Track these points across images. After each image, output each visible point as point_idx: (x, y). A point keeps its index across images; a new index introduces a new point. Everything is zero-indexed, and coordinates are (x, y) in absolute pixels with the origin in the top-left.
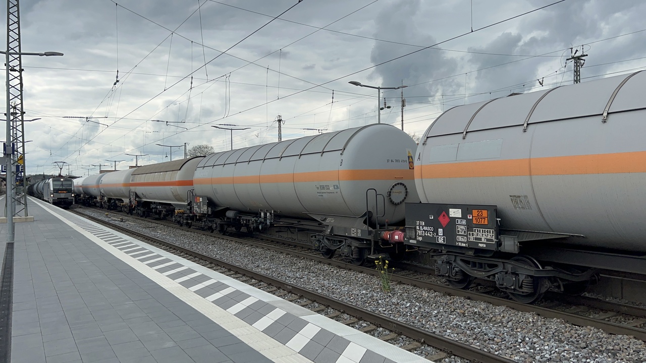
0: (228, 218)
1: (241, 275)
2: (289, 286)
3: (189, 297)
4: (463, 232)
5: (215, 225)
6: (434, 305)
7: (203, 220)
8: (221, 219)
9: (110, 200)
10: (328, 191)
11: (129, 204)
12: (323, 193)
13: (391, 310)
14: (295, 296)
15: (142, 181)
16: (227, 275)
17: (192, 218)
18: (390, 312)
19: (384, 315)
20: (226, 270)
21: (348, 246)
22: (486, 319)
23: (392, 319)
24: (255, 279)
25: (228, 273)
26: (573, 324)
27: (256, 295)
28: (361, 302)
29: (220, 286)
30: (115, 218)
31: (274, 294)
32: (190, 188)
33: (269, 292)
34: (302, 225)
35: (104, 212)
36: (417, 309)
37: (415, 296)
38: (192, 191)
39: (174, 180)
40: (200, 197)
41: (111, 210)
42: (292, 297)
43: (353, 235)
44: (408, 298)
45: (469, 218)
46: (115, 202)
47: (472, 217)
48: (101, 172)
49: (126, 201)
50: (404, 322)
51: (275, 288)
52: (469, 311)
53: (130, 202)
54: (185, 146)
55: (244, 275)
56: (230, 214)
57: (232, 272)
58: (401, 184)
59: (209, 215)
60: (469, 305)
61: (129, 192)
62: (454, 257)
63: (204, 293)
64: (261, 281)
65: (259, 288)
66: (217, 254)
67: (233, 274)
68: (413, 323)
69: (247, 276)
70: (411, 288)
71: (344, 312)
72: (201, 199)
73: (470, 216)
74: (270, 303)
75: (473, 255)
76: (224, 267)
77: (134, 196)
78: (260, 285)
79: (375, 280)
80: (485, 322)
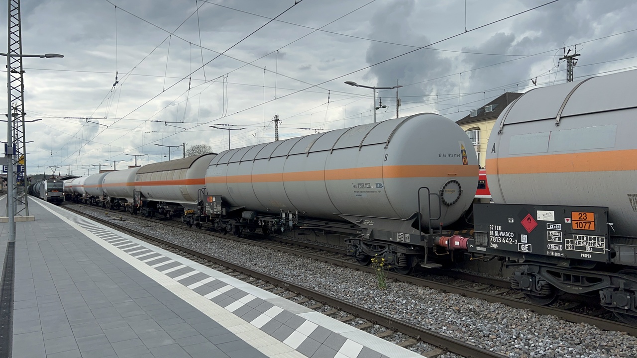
0: (244, 219)
1: (239, 273)
2: (287, 283)
3: (188, 295)
4: (557, 239)
5: (229, 226)
6: (430, 302)
7: (216, 221)
8: (236, 220)
9: (113, 199)
10: (369, 190)
11: (133, 204)
12: (361, 192)
13: (387, 307)
14: (293, 293)
15: (148, 180)
16: (225, 273)
17: (203, 219)
18: (386, 309)
19: (381, 312)
20: (224, 268)
21: (393, 252)
22: (481, 316)
23: (388, 316)
24: (253, 277)
25: (226, 271)
26: (567, 321)
27: (254, 292)
28: (357, 300)
29: (218, 284)
30: (115, 218)
31: (272, 292)
32: (201, 186)
33: (266, 290)
34: (331, 227)
35: (104, 211)
36: (413, 306)
37: (411, 293)
38: (203, 191)
39: (184, 179)
40: (213, 196)
41: (114, 210)
42: (290, 294)
43: (399, 240)
44: (404, 295)
45: (566, 221)
46: (118, 202)
47: (572, 220)
48: (101, 171)
49: (130, 201)
50: (401, 319)
51: (272, 286)
52: (465, 308)
53: (135, 202)
54: (184, 146)
55: (242, 273)
56: (246, 215)
57: (230, 270)
58: (455, 181)
59: (223, 216)
60: (464, 302)
61: (134, 191)
62: (538, 267)
63: (202, 291)
64: (258, 279)
65: (257, 286)
66: (216, 252)
67: (231, 272)
68: (409, 320)
69: (245, 275)
70: (407, 285)
71: (340, 310)
72: (214, 199)
73: (568, 220)
74: (268, 301)
75: (568, 266)
76: (222, 265)
77: (139, 196)
78: (258, 283)
79: (371, 278)
80: (480, 319)
